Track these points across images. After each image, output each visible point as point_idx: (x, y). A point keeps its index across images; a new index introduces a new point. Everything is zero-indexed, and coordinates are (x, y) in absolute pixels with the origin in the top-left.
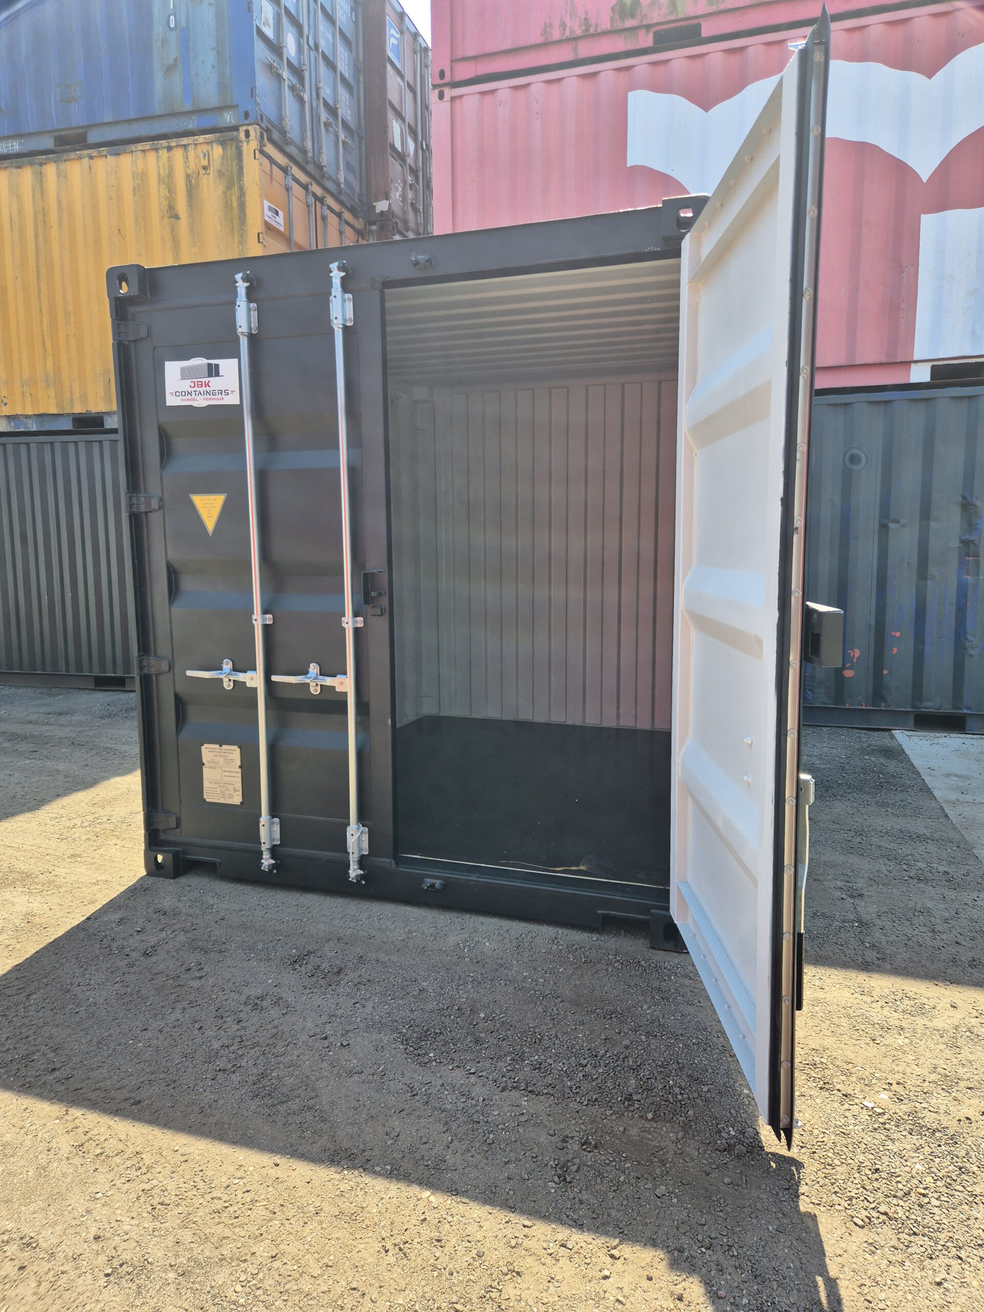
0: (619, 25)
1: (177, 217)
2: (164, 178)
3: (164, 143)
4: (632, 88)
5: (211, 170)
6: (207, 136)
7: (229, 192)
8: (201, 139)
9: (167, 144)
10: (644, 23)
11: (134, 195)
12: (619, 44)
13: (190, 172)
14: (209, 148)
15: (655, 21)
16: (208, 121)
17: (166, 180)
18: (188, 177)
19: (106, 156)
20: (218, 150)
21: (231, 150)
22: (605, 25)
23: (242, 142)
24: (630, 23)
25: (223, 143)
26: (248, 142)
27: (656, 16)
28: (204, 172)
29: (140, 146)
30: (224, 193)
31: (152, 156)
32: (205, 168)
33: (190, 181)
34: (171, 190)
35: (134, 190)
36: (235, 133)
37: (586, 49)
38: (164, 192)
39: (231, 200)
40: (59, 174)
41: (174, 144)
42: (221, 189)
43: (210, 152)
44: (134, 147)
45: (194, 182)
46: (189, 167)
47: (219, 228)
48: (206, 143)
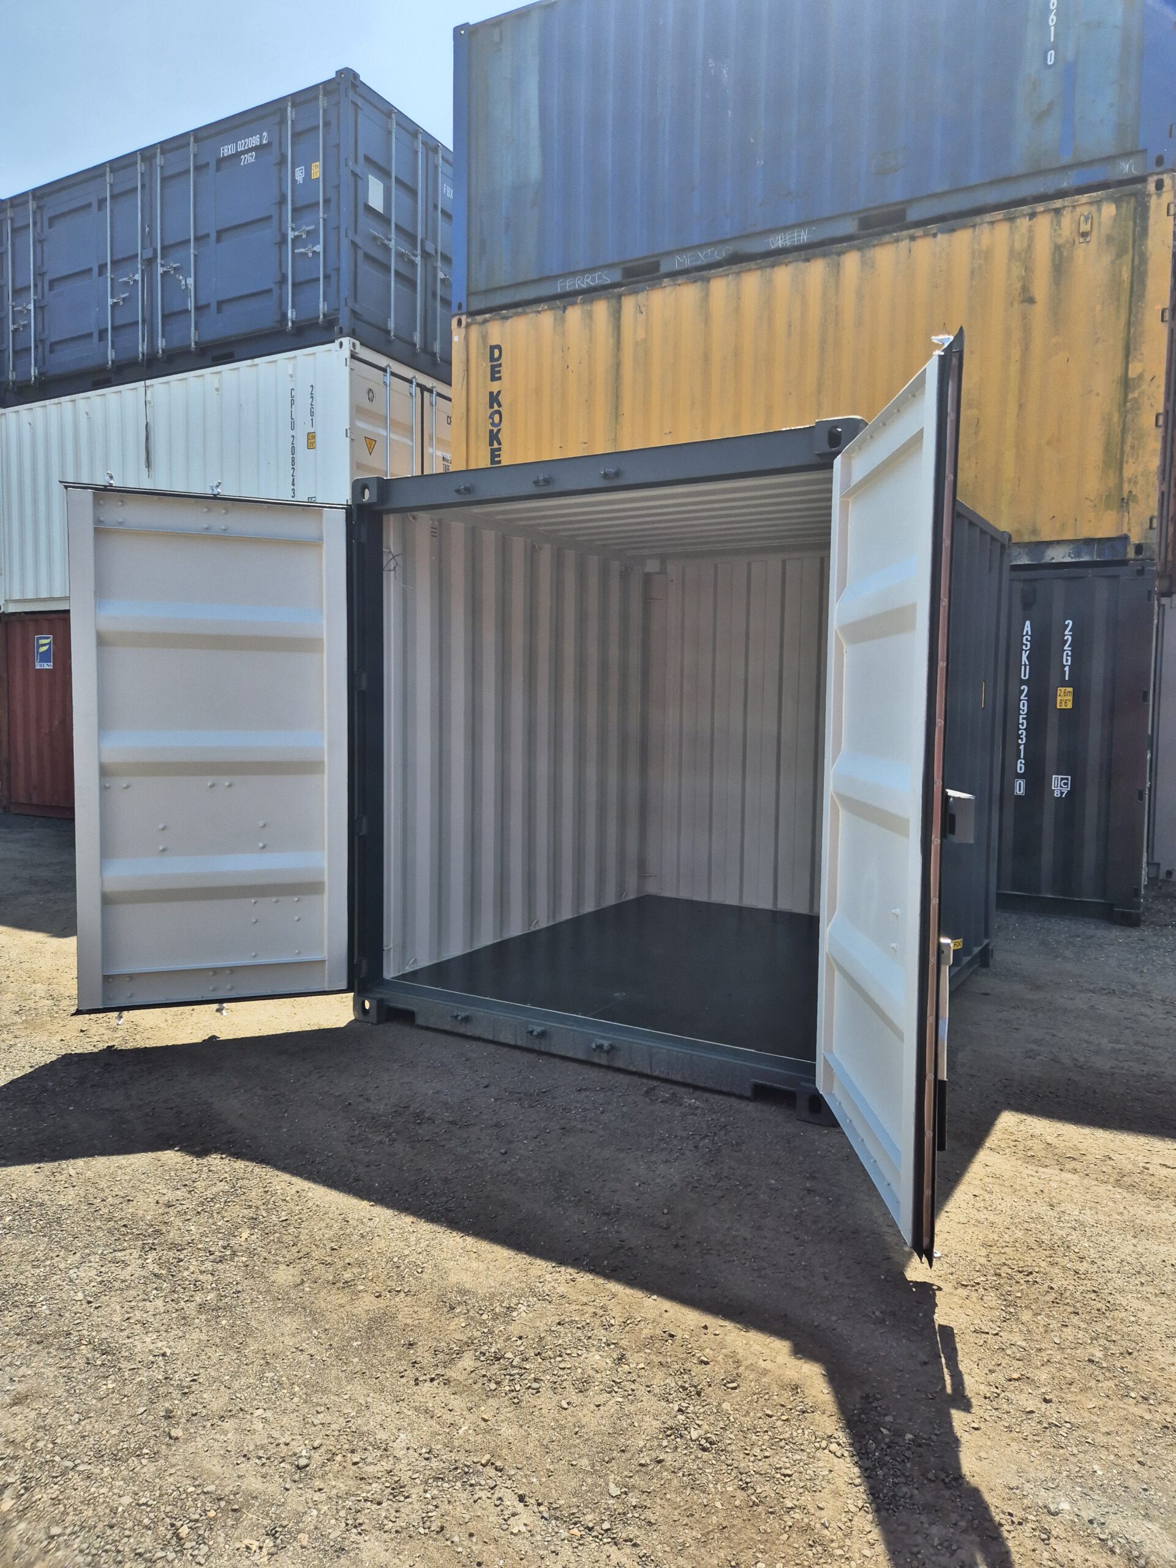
1: (1031, 301)
2: (1019, 254)
3: (1026, 209)
5: (1094, 237)
6: (1094, 194)
7: (1118, 262)
8: (1084, 198)
9: (1030, 211)
11: (972, 279)
13: (1060, 241)
14: (1094, 208)
16: (1098, 174)
17: (1023, 256)
18: (1058, 249)
19: (935, 235)
20: (1109, 210)
21: (1129, 206)
23: (1149, 196)
25: (1117, 201)
26: (1159, 196)
28: (1082, 240)
29: (988, 217)
30: (1113, 262)
31: (1003, 229)
32: (1084, 235)
33: (1061, 254)
34: (1028, 269)
35: (972, 273)
36: (1139, 186)
38: (1018, 270)
39: (1120, 271)
40: (864, 263)
41: (1042, 209)
42: (1107, 259)
43: (1095, 215)
44: (978, 219)
45: (1065, 254)
46: (1060, 235)
47: (1098, 308)
48: (1091, 203)
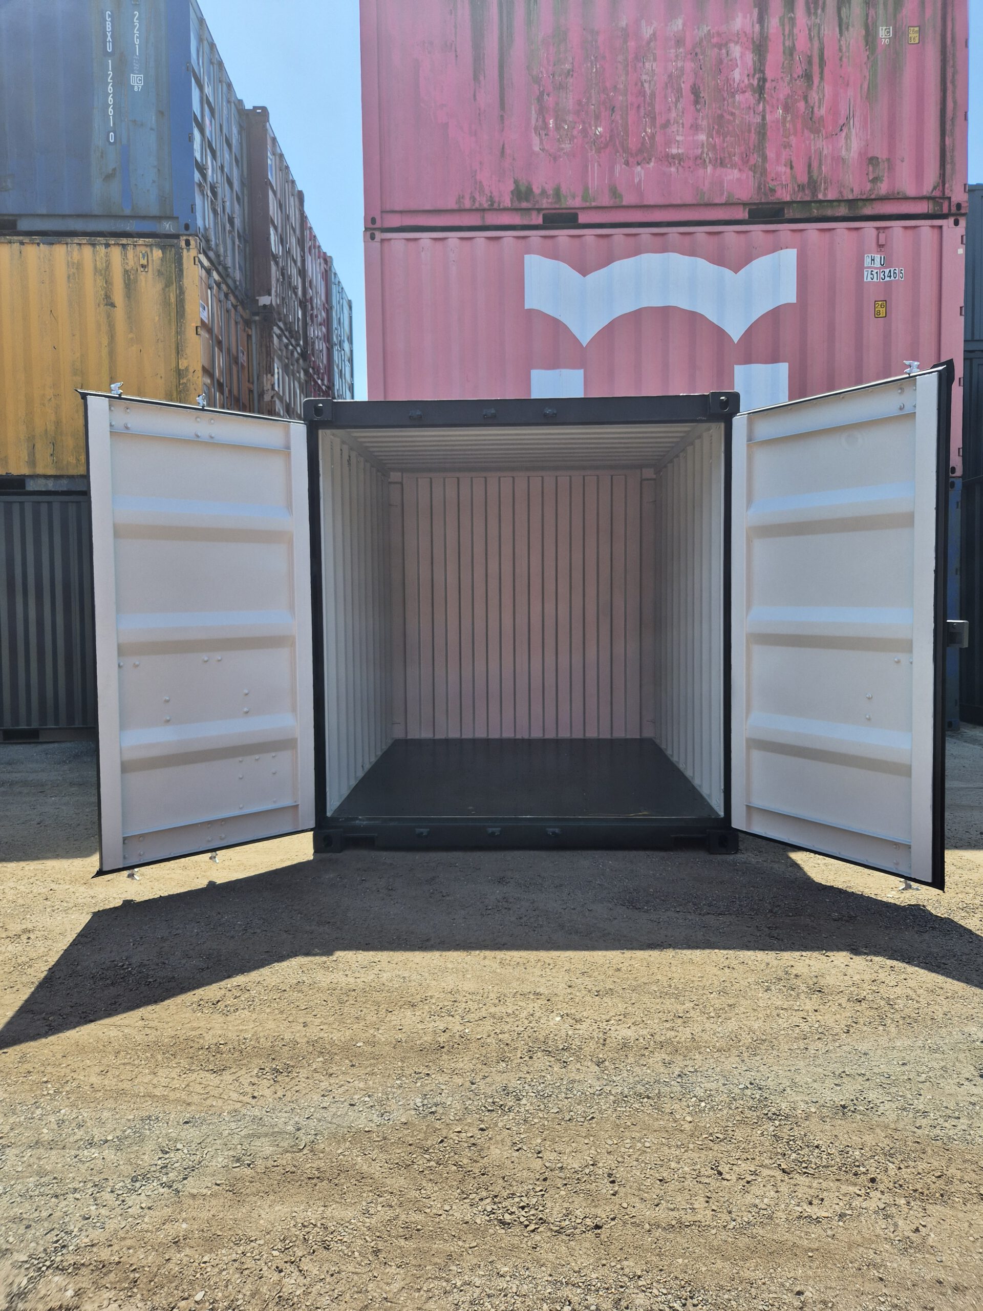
0: (516, 205)
1: (113, 305)
2: (101, 271)
3: (102, 240)
4: (528, 253)
5: (150, 269)
6: (147, 240)
7: (167, 289)
8: (141, 241)
9: (105, 242)
10: (537, 207)
11: (69, 281)
12: (516, 220)
13: (128, 268)
14: (148, 249)
15: (544, 206)
16: (147, 227)
17: (103, 272)
18: (126, 272)
19: (38, 244)
20: (157, 253)
21: (170, 254)
22: (507, 203)
23: (182, 249)
24: (524, 205)
25: (163, 248)
26: (188, 250)
27: (545, 203)
28: (142, 269)
29: (76, 240)
30: (164, 289)
31: (87, 251)
32: (143, 266)
33: (129, 276)
34: (108, 282)
35: (69, 277)
36: (176, 241)
37: (493, 219)
38: (100, 282)
39: (169, 296)
41: (113, 242)
42: (160, 286)
43: (149, 254)
44: (69, 240)
45: (132, 277)
46: (127, 264)
47: (157, 318)
48: (146, 246)
